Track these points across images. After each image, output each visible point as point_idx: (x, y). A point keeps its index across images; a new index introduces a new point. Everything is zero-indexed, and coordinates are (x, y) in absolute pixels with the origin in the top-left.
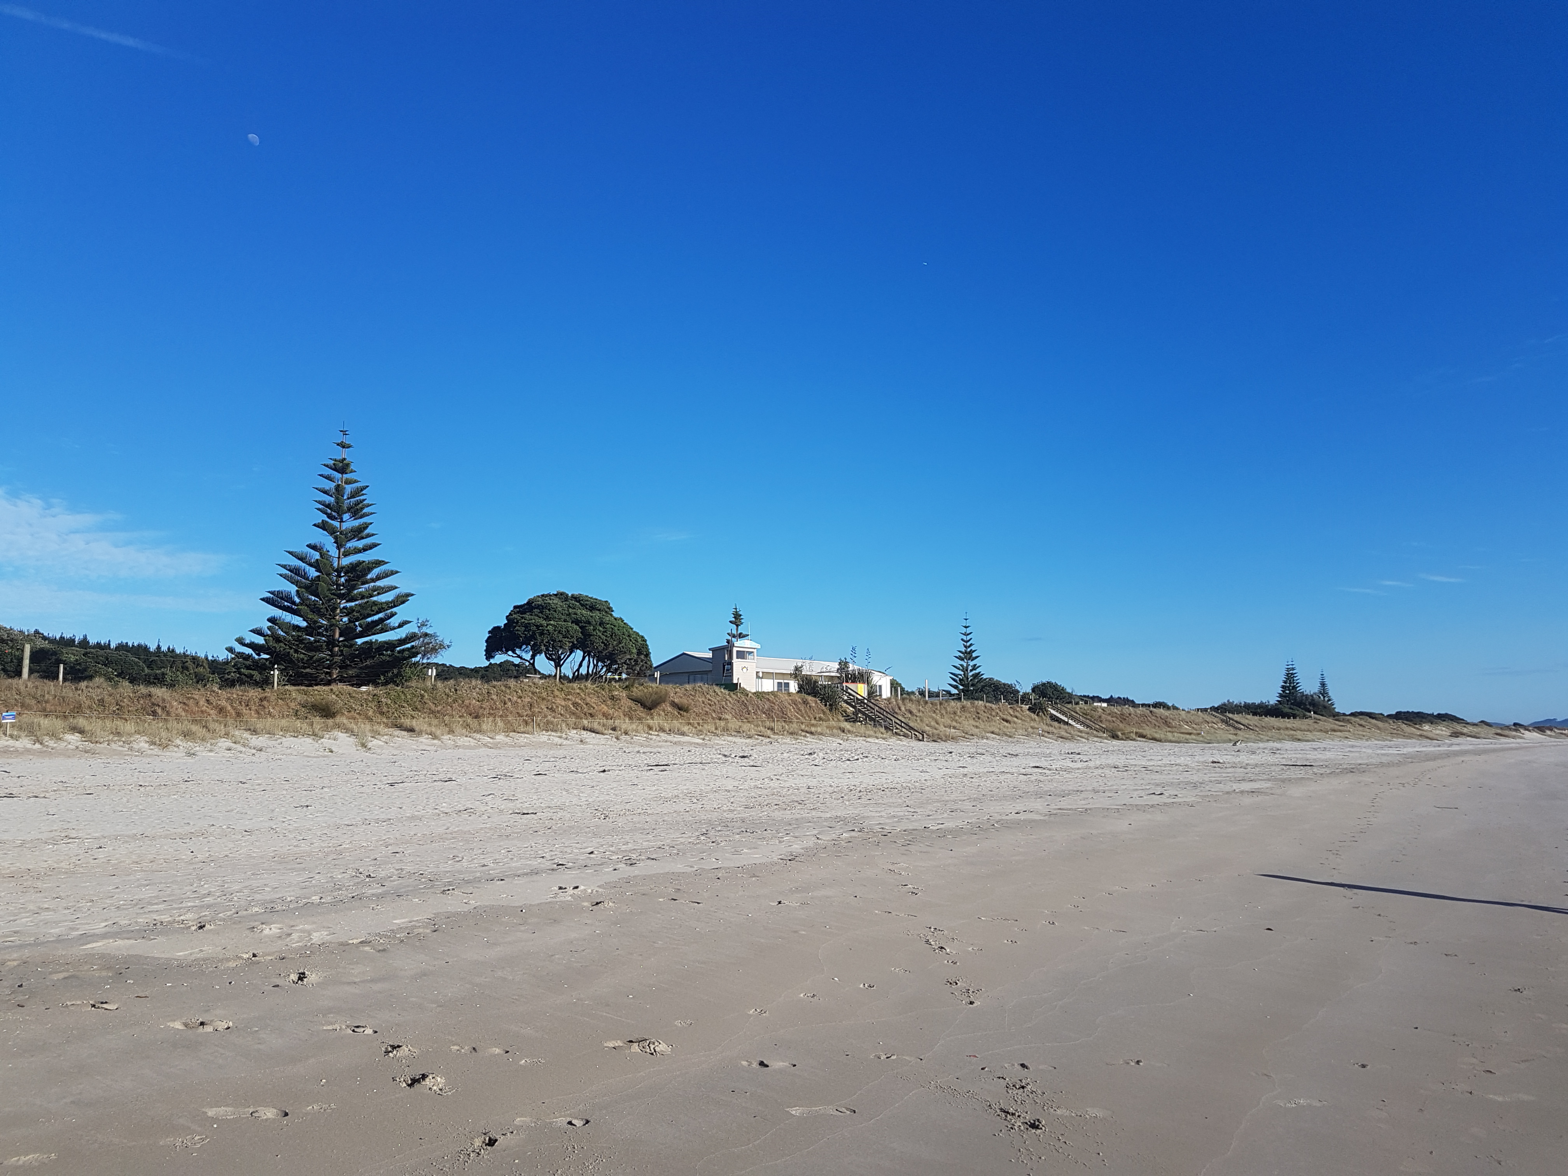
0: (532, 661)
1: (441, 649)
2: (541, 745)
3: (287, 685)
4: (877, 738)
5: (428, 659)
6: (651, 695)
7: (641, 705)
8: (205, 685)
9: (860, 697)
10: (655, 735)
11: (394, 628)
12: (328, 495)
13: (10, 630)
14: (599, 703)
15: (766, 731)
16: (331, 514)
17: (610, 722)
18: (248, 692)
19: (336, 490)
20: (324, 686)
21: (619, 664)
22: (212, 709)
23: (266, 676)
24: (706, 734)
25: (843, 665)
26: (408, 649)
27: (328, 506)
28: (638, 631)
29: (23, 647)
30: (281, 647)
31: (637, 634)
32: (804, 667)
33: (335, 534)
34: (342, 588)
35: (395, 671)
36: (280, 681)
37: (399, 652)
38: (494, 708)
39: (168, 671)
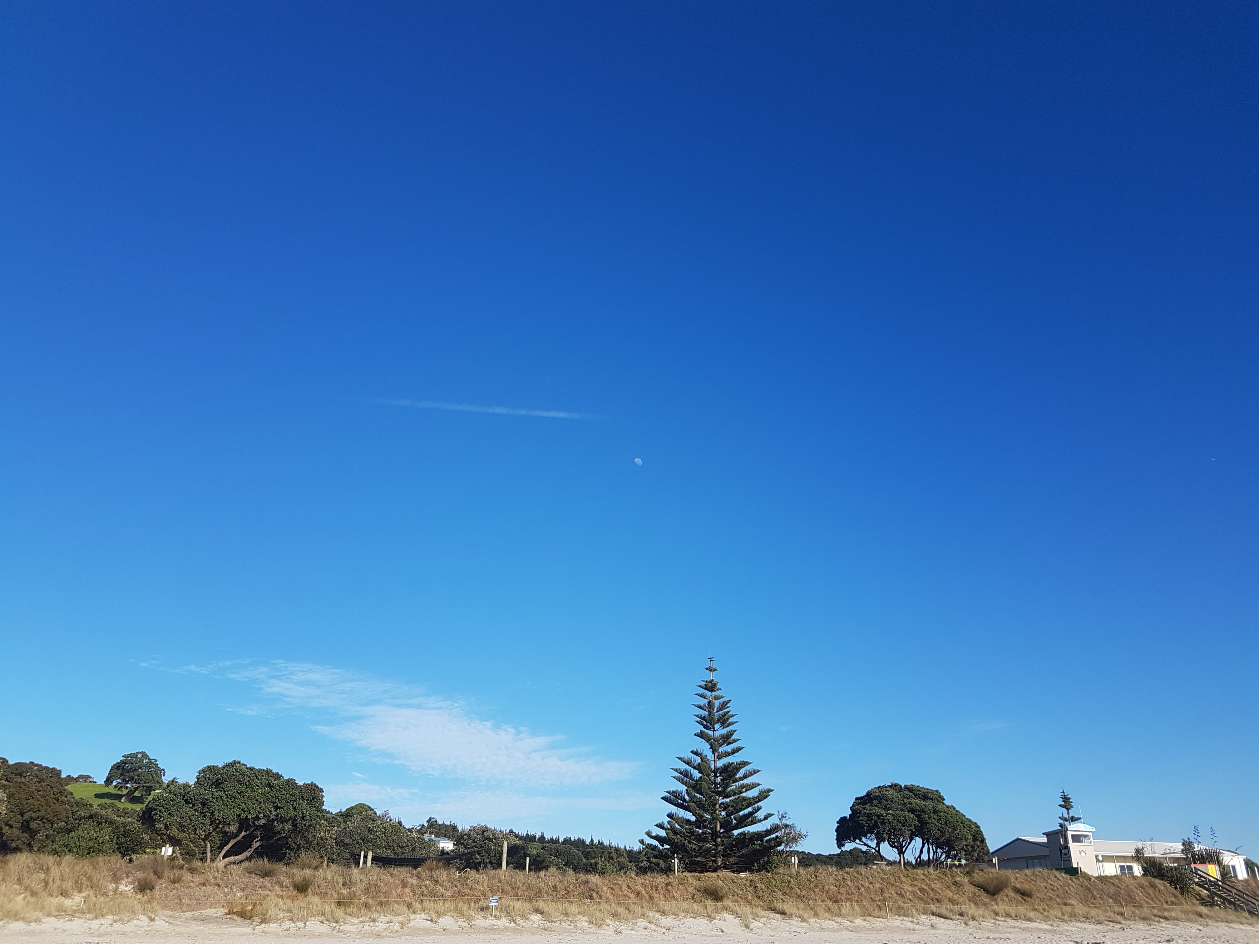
0: (877, 849)
1: (800, 838)
2: (895, 930)
3: (685, 871)
4: (1242, 924)
5: (790, 847)
6: (992, 881)
7: (984, 890)
8: (626, 873)
9: (1212, 879)
10: (1003, 921)
11: (761, 821)
12: (703, 709)
13: (494, 831)
14: (944, 889)
15: (1116, 917)
16: (706, 725)
17: (957, 908)
18: (657, 878)
19: (708, 705)
20: (712, 872)
21: (957, 851)
22: (631, 893)
23: (669, 864)
24: (1054, 920)
25: (1188, 846)
26: (774, 839)
27: (704, 718)
28: (970, 818)
29: (503, 844)
30: (678, 839)
31: (970, 821)
32: (1146, 849)
33: (710, 741)
34: (718, 786)
35: (766, 859)
36: (679, 869)
37: (767, 841)
38: (850, 893)
39: (598, 860)
